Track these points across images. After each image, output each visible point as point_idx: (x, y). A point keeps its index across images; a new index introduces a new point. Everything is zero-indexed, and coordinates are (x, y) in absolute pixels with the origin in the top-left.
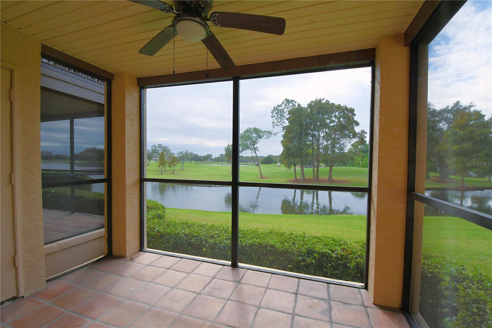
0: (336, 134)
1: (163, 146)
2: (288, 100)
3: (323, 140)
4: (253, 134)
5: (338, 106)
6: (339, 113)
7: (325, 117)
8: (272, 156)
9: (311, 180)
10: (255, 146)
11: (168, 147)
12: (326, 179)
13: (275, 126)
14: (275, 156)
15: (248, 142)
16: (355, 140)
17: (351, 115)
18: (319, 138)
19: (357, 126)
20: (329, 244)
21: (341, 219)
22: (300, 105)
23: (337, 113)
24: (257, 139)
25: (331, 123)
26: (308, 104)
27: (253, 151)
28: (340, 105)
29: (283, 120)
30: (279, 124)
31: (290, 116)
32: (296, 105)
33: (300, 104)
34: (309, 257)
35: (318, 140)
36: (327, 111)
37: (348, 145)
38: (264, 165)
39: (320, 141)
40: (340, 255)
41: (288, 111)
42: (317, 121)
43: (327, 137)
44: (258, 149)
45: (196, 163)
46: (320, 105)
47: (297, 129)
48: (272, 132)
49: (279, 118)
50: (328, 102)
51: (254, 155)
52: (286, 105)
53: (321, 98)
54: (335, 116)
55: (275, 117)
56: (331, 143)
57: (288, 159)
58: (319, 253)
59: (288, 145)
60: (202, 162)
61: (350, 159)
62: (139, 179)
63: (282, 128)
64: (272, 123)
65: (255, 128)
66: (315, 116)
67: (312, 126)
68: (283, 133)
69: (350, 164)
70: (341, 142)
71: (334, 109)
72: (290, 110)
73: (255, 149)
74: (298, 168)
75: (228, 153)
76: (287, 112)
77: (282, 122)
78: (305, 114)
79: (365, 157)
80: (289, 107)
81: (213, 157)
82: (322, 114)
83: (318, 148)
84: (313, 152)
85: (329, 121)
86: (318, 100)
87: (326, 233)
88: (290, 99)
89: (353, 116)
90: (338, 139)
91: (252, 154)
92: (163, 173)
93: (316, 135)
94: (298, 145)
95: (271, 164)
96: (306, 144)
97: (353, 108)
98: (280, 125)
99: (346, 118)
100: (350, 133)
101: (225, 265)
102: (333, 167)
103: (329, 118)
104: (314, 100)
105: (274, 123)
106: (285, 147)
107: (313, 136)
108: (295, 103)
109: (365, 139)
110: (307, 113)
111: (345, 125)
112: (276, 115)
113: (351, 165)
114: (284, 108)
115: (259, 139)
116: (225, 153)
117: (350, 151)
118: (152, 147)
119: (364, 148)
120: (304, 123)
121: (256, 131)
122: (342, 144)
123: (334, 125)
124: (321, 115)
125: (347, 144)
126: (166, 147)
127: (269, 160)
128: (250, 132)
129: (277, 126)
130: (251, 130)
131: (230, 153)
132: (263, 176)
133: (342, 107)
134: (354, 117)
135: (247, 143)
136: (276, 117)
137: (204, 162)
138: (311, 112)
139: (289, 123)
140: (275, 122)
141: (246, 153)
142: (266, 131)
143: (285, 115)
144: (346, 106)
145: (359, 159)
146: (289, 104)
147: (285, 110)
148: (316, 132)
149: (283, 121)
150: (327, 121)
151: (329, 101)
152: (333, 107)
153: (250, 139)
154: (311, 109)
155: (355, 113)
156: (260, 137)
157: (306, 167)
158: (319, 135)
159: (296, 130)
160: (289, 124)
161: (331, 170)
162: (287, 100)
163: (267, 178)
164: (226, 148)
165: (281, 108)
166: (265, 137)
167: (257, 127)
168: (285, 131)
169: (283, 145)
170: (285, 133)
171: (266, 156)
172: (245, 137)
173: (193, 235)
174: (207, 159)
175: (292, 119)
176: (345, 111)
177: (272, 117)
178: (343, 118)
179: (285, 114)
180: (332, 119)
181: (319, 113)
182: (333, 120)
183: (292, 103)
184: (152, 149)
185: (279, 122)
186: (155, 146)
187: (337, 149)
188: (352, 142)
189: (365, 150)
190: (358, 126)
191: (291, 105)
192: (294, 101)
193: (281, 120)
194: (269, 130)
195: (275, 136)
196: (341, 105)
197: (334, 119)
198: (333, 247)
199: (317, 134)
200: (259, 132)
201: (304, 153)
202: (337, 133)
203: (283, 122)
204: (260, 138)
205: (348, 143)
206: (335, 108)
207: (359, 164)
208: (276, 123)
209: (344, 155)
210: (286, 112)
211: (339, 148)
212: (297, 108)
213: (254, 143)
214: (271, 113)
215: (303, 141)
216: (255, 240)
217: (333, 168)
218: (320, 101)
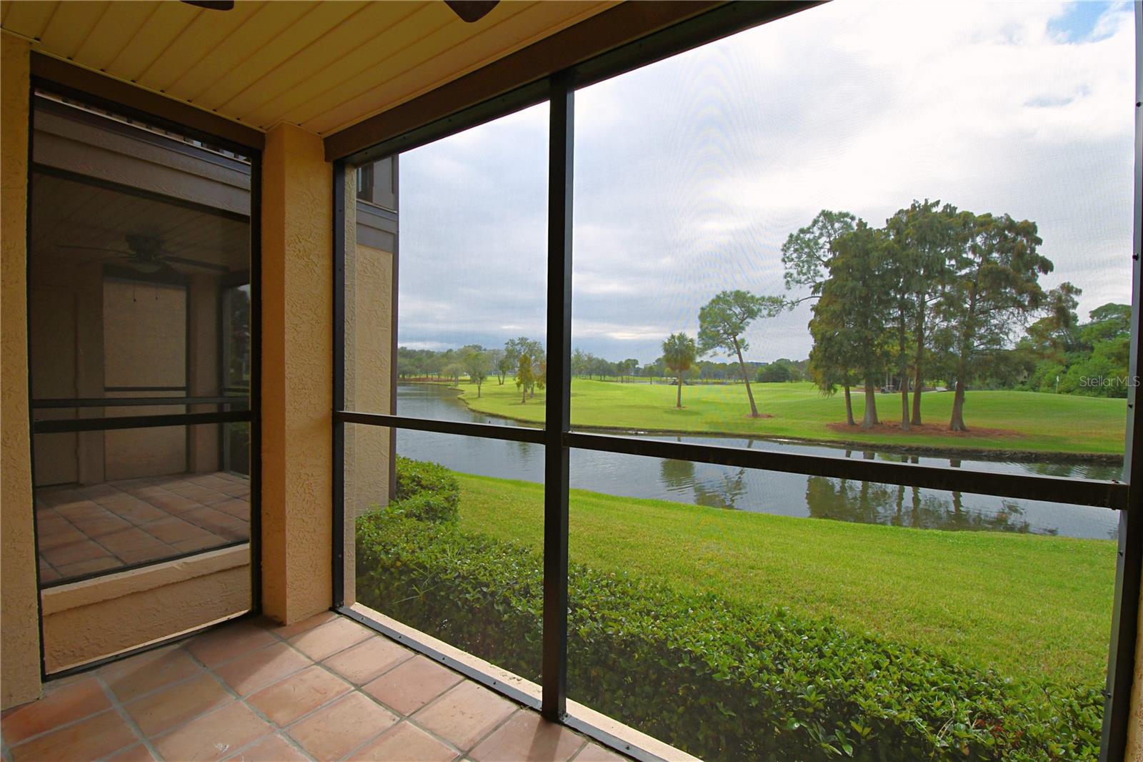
0: (978, 297)
1: (528, 341)
2: (831, 213)
3: (934, 317)
4: (733, 309)
5: (984, 219)
6: (986, 238)
7: (943, 251)
8: (788, 362)
9: (895, 426)
10: (738, 338)
11: (539, 343)
12: (943, 426)
13: (793, 284)
14: (797, 362)
15: (719, 328)
16: (1041, 314)
17: (1027, 241)
18: (922, 310)
19: (1046, 272)
20: (922, 684)
21: (987, 546)
22: (865, 225)
23: (979, 240)
24: (743, 320)
25: (960, 269)
26: (887, 220)
27: (733, 351)
28: (989, 215)
29: (816, 266)
30: (803, 278)
31: (834, 255)
32: (854, 224)
33: (864, 221)
34: (830, 728)
35: (921, 317)
36: (949, 236)
37: (1014, 329)
38: (766, 384)
39: (926, 319)
40: (969, 746)
41: (830, 242)
42: (917, 266)
43: (949, 306)
44: (746, 343)
45: (601, 380)
46: (926, 220)
47: (853, 290)
48: (784, 300)
49: (803, 262)
50: (950, 210)
51: (735, 358)
52: (824, 227)
53: (930, 202)
54: (974, 249)
55: (792, 260)
56: (961, 323)
57: (826, 369)
58: (875, 722)
59: (826, 332)
60: (614, 376)
61: (1023, 367)
62: (331, 415)
63: (812, 289)
64: (785, 278)
65: (738, 291)
66: (911, 251)
67: (902, 280)
68: (815, 301)
69: (1023, 383)
70: (992, 321)
71: (970, 228)
72: (835, 238)
73: (738, 346)
74: (858, 393)
75: (670, 355)
76: (828, 246)
77: (812, 272)
78: (880, 247)
79: (1072, 364)
80: (832, 232)
81: (641, 366)
82: (934, 244)
83: (920, 339)
84: (902, 349)
85: (953, 262)
86: (919, 206)
87: (930, 597)
88: (835, 211)
89: (1033, 245)
90: (985, 312)
91: (732, 357)
92: (526, 401)
93: (913, 304)
94: (857, 332)
95: (784, 381)
96: (882, 330)
97: (1031, 221)
98: (806, 280)
99: (1009, 251)
100: (1020, 293)
101: (525, 705)
102: (965, 392)
103: (956, 255)
104: (907, 207)
105: (791, 277)
106: (819, 337)
107: (904, 306)
108: (849, 220)
109: (1071, 311)
110: (885, 245)
111: (1003, 272)
112: (795, 255)
113: (1026, 387)
114: (817, 234)
115: (748, 320)
116: (665, 356)
117: (1022, 347)
118: (507, 344)
119: (1071, 339)
120: (877, 273)
121: (740, 298)
122: (995, 326)
123: (971, 273)
124: (928, 247)
125: (1012, 326)
126: (536, 343)
127: (779, 373)
128: (726, 302)
129: (799, 284)
130: (729, 296)
131: (675, 356)
132: (759, 412)
133: (996, 221)
134: (1037, 247)
135: (718, 331)
136: (796, 260)
137: (620, 378)
138: (898, 241)
139: (831, 273)
140: (792, 274)
141: (715, 355)
142: (767, 296)
143: (821, 253)
144: (1008, 218)
145: (1053, 371)
146: (832, 226)
147: (821, 241)
148: (914, 295)
149: (815, 270)
150: (947, 263)
151: (955, 209)
152: (965, 224)
153: (726, 319)
154: (898, 233)
155: (1039, 235)
156: (752, 314)
157: (883, 391)
158: (923, 303)
159: (852, 293)
160: (831, 277)
161: (960, 399)
162: (827, 215)
163: (769, 416)
164: (665, 344)
165: (808, 236)
166: (765, 312)
167: (743, 290)
168: (820, 295)
169: (814, 334)
170: (819, 301)
171: (770, 363)
172: (713, 315)
173: (476, 579)
174: (625, 370)
175: (839, 263)
176: (1006, 232)
177: (784, 260)
178: (1001, 251)
179: (822, 250)
180: (965, 256)
181: (922, 241)
182: (968, 258)
183: (842, 222)
184: (507, 350)
185: (805, 274)
186: (512, 341)
187: (980, 340)
188: (1029, 319)
189: (1072, 344)
190: (1049, 272)
191: (837, 225)
192: (846, 215)
193: (810, 267)
194: (775, 295)
195: (791, 309)
196: (994, 216)
197: (971, 256)
198: (937, 703)
199: (915, 299)
200: (748, 303)
201: (874, 353)
202: (981, 296)
203: (816, 273)
204: (752, 318)
205: (1015, 323)
206: (974, 226)
207: (1051, 384)
208: (795, 275)
209: (1004, 357)
210: (824, 244)
211: (986, 337)
212: (854, 233)
213: (736, 329)
214: (783, 250)
215: (874, 319)
216: (647, 621)
217: (967, 394)
218: (927, 208)
